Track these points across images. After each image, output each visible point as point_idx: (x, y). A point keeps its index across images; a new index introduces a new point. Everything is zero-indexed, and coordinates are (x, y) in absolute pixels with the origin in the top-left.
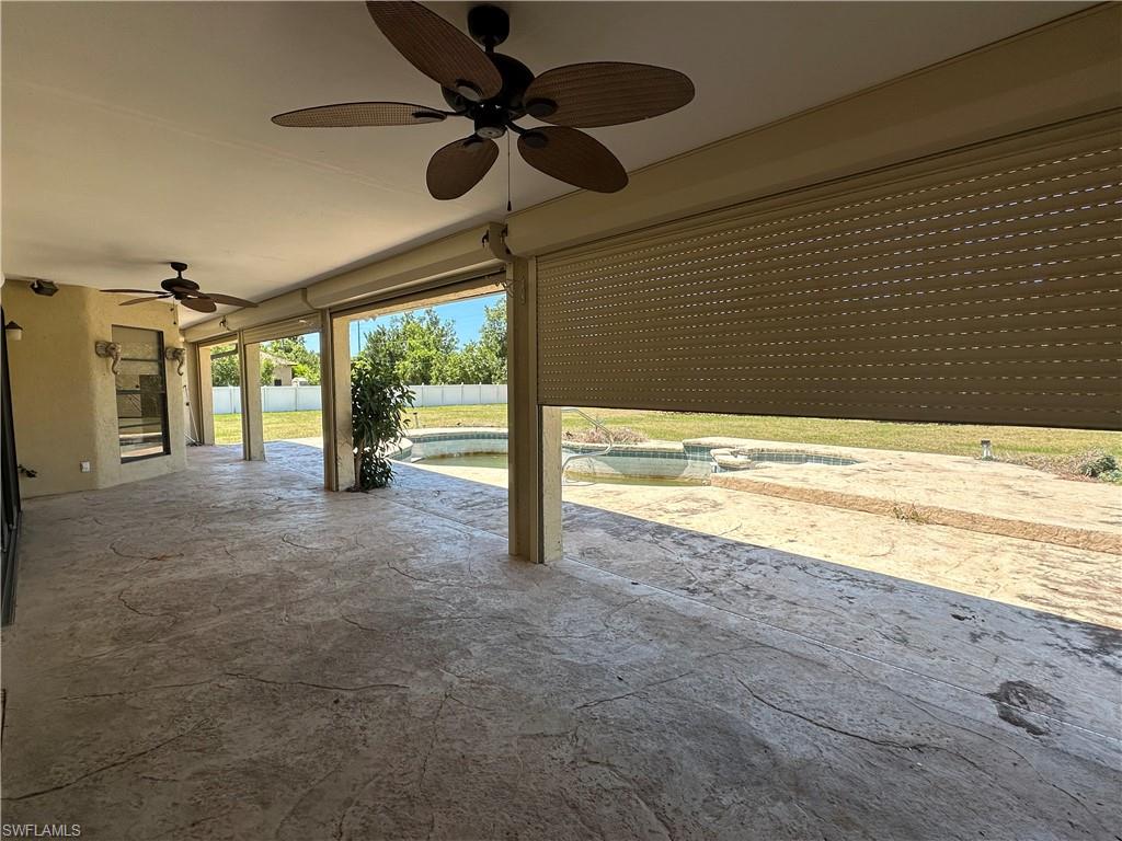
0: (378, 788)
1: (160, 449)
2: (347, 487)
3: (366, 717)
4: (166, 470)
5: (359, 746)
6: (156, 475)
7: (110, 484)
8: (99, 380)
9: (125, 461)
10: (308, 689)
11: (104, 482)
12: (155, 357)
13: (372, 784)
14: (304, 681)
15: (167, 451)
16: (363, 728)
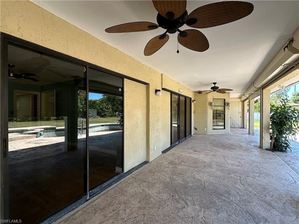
0: (150, 218)
1: (223, 127)
2: (266, 148)
3: (172, 204)
4: (224, 133)
5: (161, 208)
6: (221, 134)
7: (210, 134)
8: (209, 111)
9: (213, 129)
10: (174, 190)
11: (209, 133)
12: (223, 105)
13: (151, 216)
14: (176, 188)
15: (224, 128)
16: (167, 206)
